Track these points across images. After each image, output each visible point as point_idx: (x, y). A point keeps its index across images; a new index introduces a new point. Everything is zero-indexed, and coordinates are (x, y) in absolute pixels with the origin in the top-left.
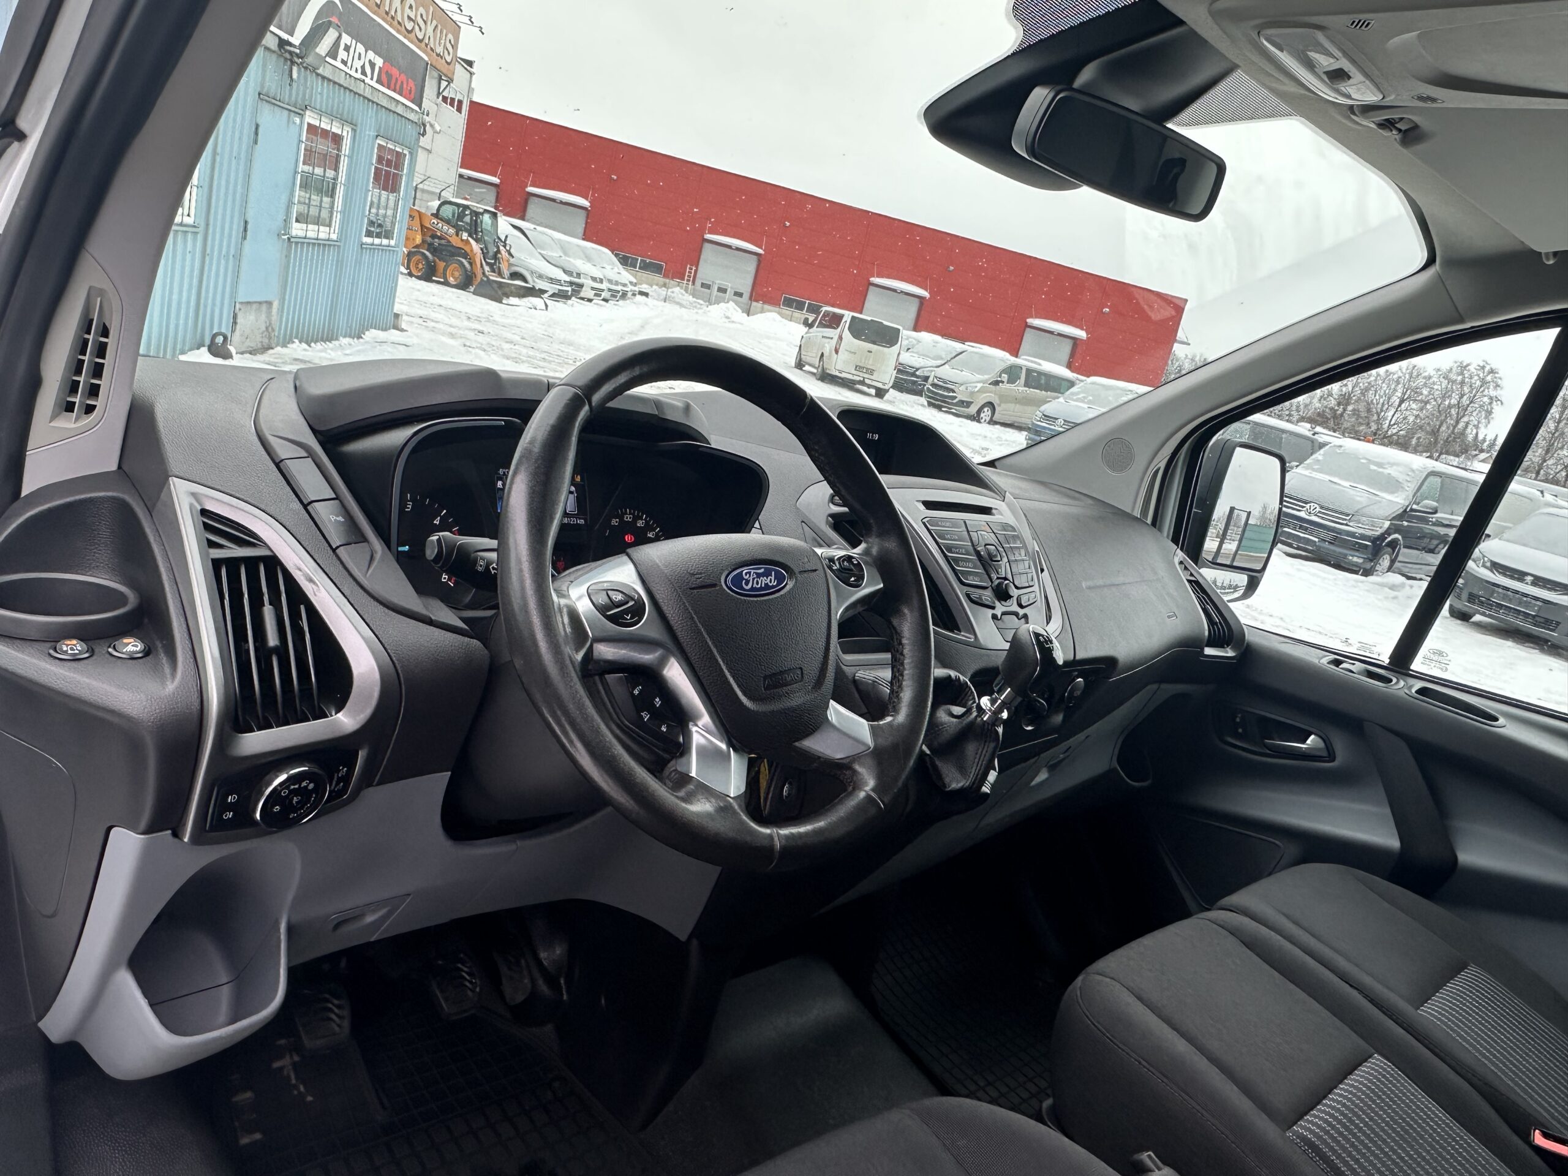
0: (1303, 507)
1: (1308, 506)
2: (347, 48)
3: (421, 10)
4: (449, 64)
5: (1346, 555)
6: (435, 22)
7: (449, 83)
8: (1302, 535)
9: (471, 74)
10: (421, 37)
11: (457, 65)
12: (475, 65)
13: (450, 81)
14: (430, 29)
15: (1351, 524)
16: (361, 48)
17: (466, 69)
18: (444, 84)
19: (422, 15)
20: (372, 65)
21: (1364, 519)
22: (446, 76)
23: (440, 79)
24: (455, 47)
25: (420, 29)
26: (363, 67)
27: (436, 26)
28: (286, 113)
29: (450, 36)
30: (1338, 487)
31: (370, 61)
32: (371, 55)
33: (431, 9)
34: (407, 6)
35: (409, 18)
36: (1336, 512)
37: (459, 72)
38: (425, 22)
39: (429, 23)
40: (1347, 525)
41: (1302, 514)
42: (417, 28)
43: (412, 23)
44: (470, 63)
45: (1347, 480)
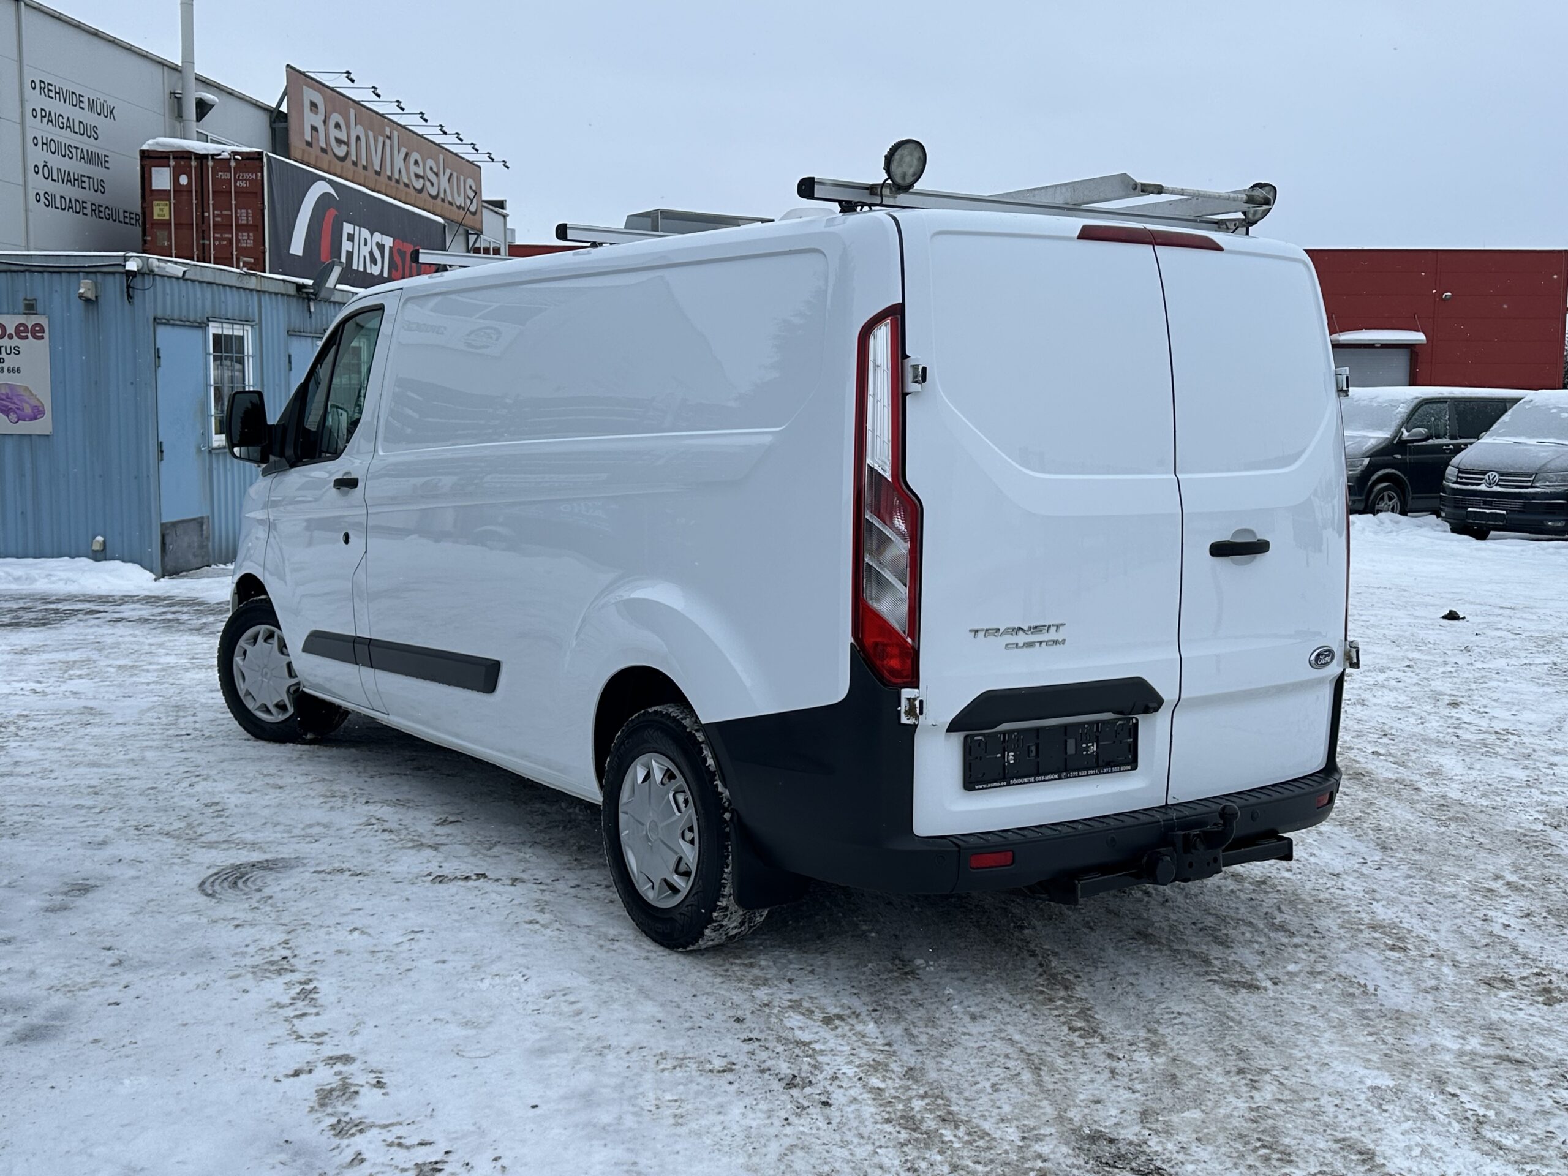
0: (1482, 479)
1: (1486, 477)
2: (351, 238)
3: (430, 163)
4: (474, 214)
5: (1542, 522)
6: (448, 172)
7: (478, 236)
8: (1487, 511)
9: (505, 216)
10: (434, 193)
11: (484, 211)
12: (507, 205)
13: (479, 233)
14: (444, 179)
15: (1537, 484)
16: (365, 233)
17: (497, 213)
18: (472, 238)
19: (431, 169)
20: (381, 247)
21: (1551, 475)
22: (472, 229)
23: (467, 234)
24: (477, 193)
25: (432, 184)
26: (371, 253)
27: (451, 175)
28: (309, 340)
29: (470, 182)
30: (1521, 447)
31: (378, 243)
32: (377, 236)
33: (441, 157)
34: (412, 162)
35: (417, 176)
36: (1518, 475)
37: (489, 218)
38: (437, 174)
39: (441, 173)
40: (1532, 487)
41: (1483, 487)
42: (428, 184)
43: (421, 181)
44: (501, 204)
45: (1534, 437)
